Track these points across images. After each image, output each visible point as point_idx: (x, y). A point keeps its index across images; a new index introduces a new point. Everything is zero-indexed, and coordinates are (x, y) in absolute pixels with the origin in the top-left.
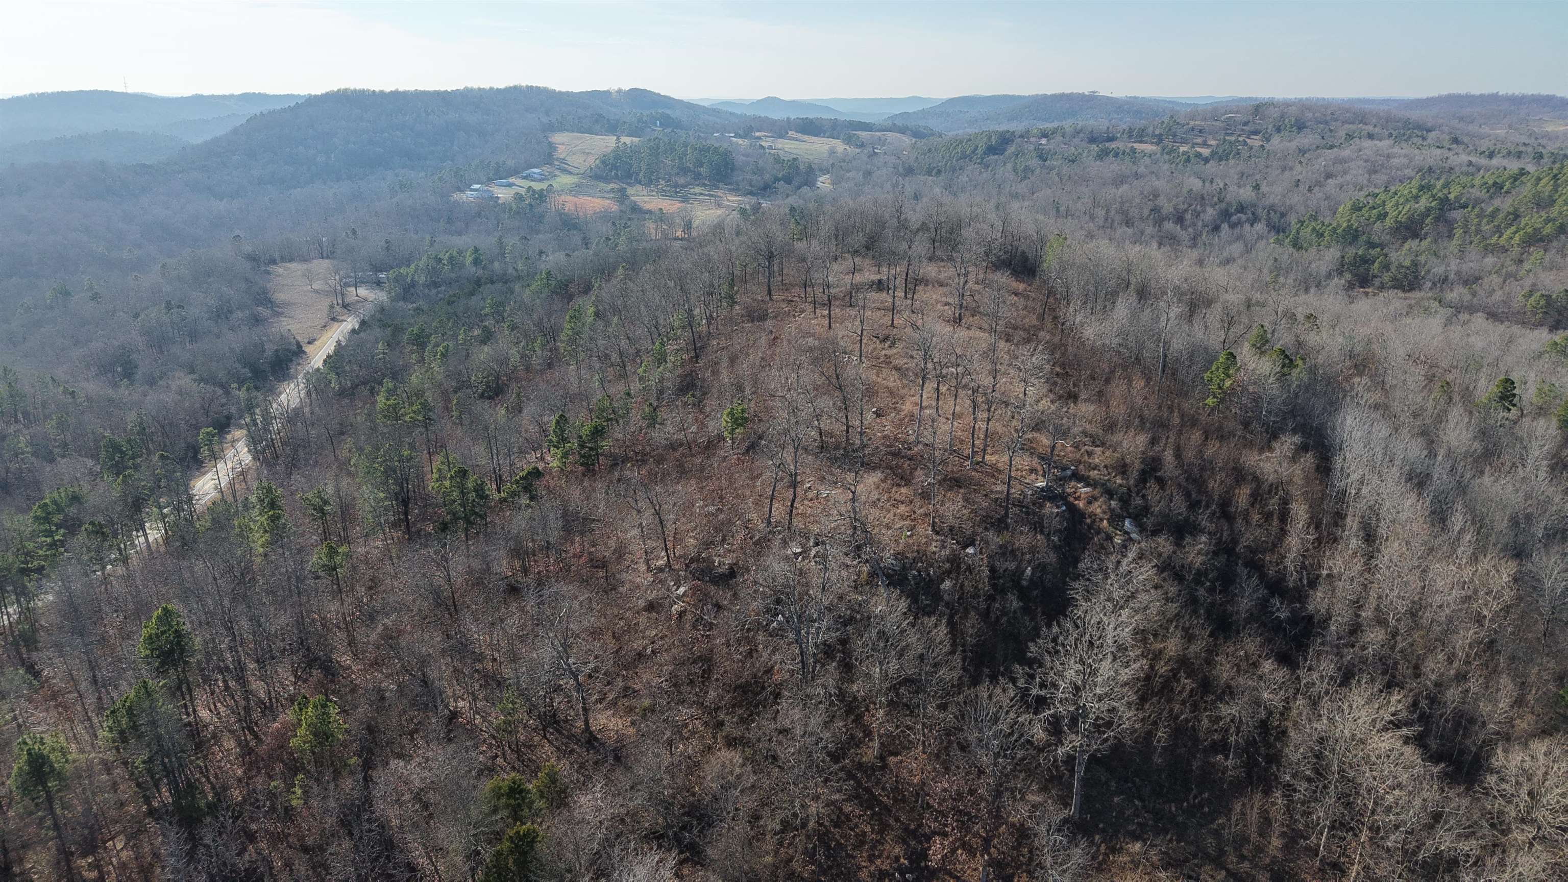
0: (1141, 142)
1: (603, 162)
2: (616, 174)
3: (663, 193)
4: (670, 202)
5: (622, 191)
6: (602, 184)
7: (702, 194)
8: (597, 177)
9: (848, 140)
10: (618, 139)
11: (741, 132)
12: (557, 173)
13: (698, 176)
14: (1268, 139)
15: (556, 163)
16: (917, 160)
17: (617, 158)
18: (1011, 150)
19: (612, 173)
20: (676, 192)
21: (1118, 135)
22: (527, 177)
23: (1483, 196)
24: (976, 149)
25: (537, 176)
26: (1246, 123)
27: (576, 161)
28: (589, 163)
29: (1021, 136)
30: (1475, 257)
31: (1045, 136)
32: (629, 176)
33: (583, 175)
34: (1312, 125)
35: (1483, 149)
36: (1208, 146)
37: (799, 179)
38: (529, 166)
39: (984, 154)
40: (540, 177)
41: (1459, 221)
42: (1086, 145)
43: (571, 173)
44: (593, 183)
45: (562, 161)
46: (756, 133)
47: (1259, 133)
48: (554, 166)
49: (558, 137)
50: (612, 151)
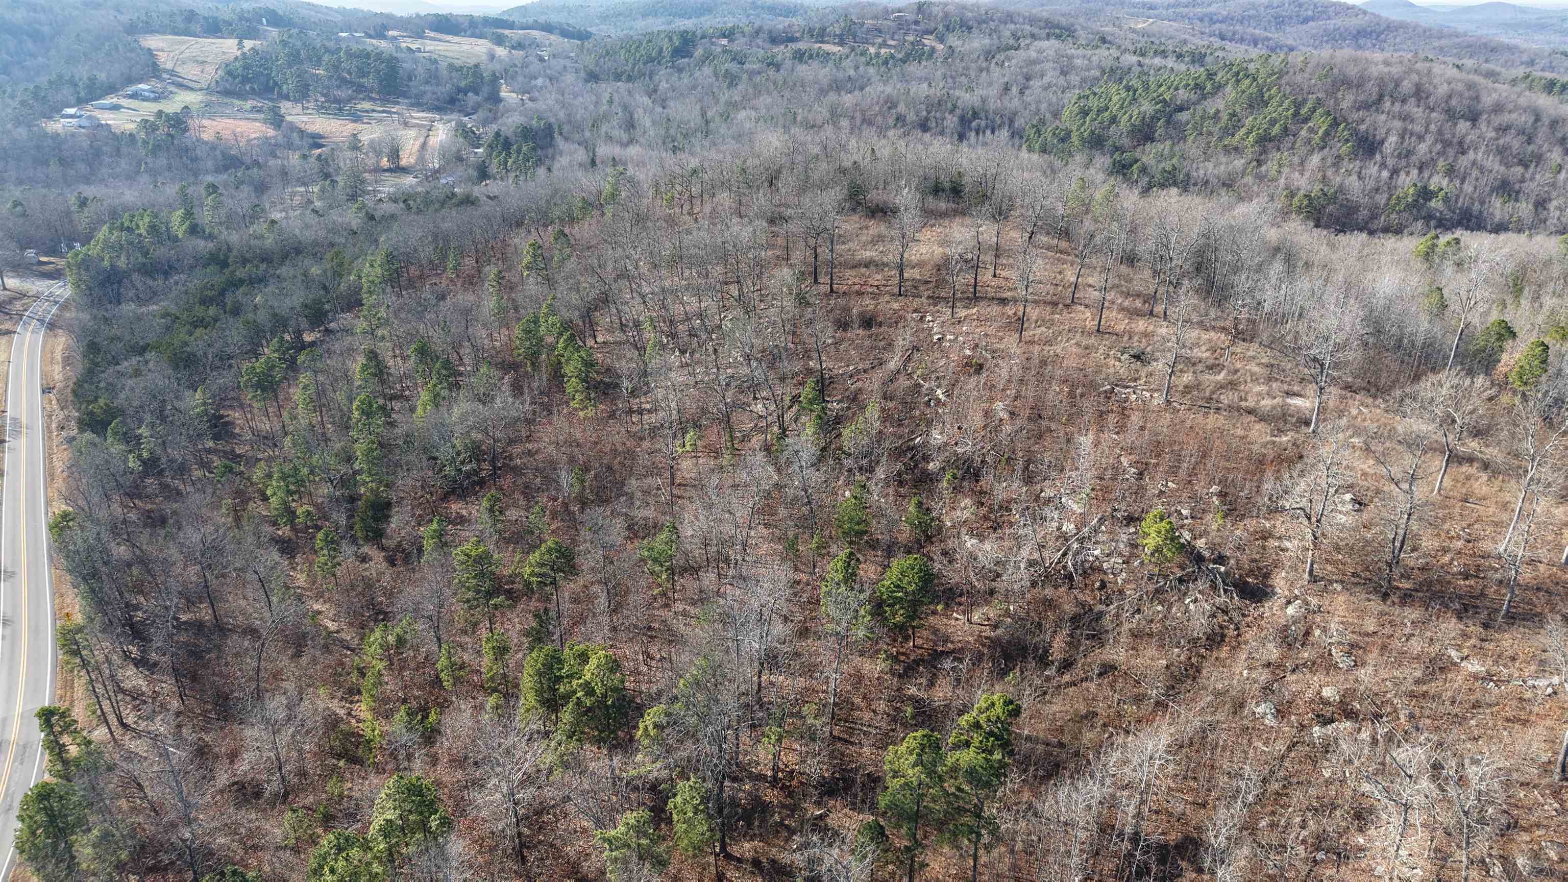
0: (822, 42)
1: (230, 73)
2: (253, 89)
3: (321, 109)
4: (340, 122)
5: (275, 111)
6: (237, 102)
7: (374, 111)
8: (227, 93)
9: (499, 41)
10: (240, 43)
11: (372, 32)
12: (172, 88)
13: (360, 89)
14: (941, 40)
15: (165, 76)
16: (597, 64)
17: (246, 67)
18: (699, 52)
19: (248, 87)
20: (340, 109)
21: (798, 35)
22: (134, 96)
23: (1194, 97)
24: (661, 51)
25: (147, 94)
26: (916, 23)
27: (190, 72)
28: (210, 74)
29: (703, 37)
30: (1224, 160)
31: (724, 36)
32: (271, 90)
33: (208, 90)
34: (975, 25)
35: (1132, 48)
36: (890, 46)
37: (486, 90)
38: (130, 81)
39: (672, 56)
40: (152, 95)
41: (1188, 123)
42: (767, 45)
43: (191, 89)
44: (226, 100)
45: (172, 73)
46: (391, 33)
47: (931, 33)
48: (164, 80)
49: (153, 42)
50: (236, 58)
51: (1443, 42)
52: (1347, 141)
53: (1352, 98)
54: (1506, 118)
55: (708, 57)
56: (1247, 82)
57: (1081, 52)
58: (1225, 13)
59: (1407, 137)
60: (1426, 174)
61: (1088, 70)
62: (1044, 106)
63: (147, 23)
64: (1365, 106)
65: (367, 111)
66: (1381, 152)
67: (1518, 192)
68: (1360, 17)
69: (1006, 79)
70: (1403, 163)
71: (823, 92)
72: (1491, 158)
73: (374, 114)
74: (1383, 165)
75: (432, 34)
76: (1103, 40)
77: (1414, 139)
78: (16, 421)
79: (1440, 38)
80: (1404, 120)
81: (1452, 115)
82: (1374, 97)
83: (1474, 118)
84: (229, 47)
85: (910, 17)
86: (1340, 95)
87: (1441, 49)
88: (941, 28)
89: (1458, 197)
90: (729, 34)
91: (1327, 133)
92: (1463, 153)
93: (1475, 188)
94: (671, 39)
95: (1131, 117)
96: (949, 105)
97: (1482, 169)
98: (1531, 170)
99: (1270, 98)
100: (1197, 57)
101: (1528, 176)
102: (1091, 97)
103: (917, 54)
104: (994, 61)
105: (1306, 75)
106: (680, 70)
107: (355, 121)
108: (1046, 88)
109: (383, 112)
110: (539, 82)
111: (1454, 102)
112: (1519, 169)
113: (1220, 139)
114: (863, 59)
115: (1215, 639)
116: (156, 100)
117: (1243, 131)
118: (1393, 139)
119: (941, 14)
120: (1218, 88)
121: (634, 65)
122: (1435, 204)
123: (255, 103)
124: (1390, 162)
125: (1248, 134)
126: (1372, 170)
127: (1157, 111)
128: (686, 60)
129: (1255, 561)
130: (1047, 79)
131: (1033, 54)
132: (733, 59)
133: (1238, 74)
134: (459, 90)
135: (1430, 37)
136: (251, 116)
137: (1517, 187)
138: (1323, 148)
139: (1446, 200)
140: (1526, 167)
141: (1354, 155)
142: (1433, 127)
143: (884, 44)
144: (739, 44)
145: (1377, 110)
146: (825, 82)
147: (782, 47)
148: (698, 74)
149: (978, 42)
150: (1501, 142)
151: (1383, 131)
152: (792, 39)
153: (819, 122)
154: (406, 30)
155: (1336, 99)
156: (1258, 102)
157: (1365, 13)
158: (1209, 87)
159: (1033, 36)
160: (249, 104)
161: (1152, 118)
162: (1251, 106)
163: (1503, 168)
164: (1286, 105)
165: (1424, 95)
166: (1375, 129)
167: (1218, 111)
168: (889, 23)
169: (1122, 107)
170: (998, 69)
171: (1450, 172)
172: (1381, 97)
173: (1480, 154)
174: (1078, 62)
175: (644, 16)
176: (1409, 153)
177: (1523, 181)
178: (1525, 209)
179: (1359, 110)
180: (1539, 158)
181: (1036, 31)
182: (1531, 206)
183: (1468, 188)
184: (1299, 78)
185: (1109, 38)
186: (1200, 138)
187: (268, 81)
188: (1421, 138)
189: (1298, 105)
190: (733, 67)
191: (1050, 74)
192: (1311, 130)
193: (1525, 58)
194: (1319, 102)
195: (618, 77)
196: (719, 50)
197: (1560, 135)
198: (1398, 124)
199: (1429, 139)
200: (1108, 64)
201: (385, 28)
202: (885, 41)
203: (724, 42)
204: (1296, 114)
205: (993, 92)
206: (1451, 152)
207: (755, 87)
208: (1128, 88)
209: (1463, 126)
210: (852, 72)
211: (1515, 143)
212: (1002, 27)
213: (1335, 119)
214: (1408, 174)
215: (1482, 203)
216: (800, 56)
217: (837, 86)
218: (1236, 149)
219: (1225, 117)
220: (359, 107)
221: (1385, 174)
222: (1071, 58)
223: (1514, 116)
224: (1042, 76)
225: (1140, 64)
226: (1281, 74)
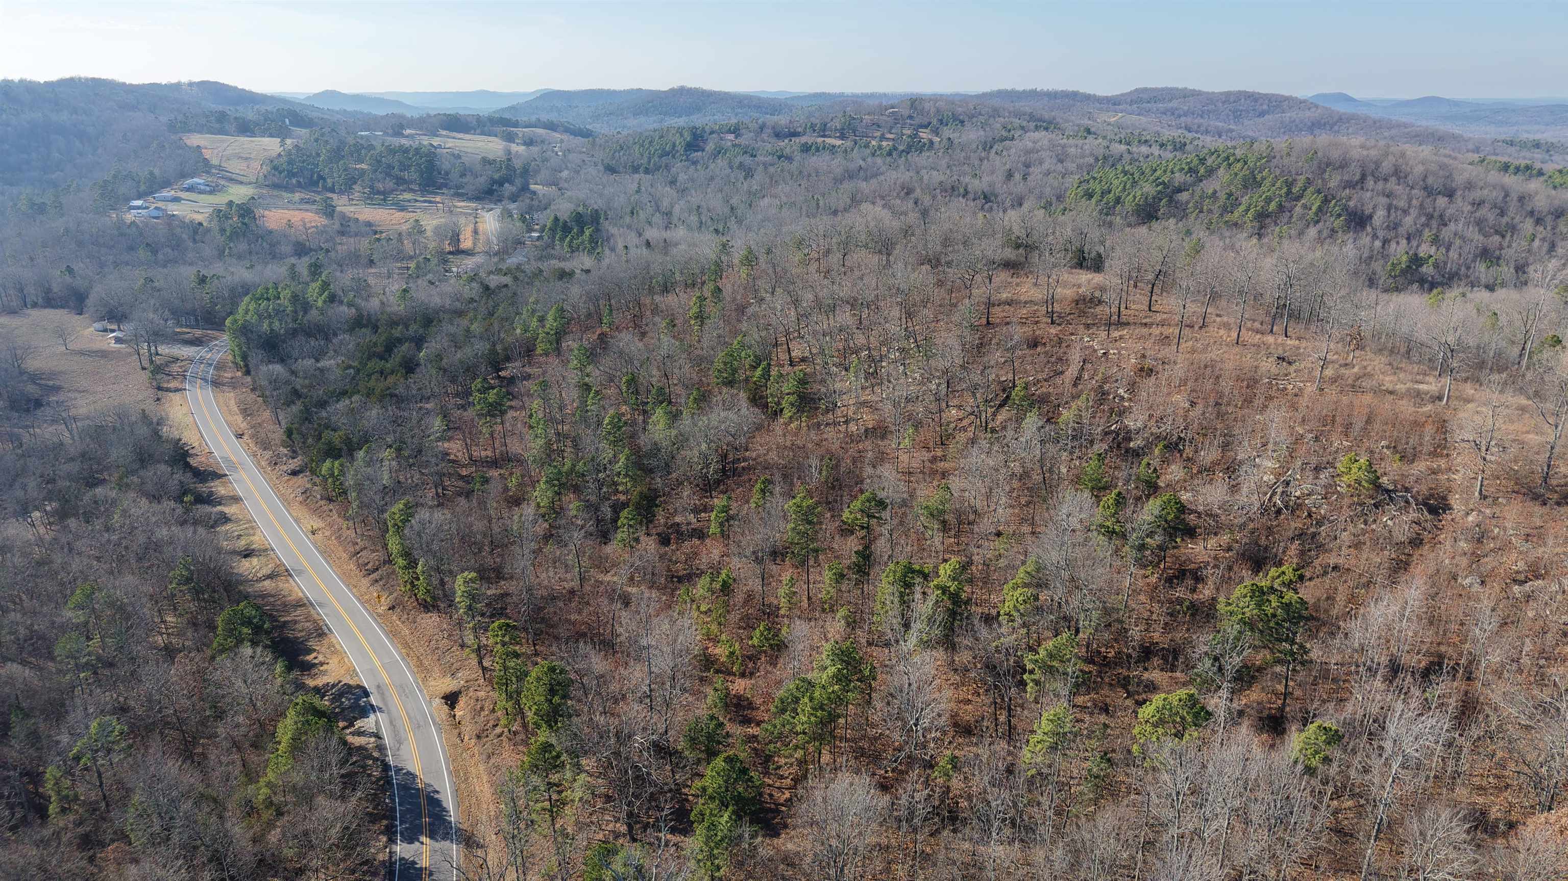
0: (824, 136)
1: (275, 168)
3: (367, 200)
4: (387, 211)
5: (324, 202)
6: (286, 194)
7: (417, 201)
8: (276, 186)
9: (510, 138)
10: (281, 141)
11: (395, 131)
12: (222, 182)
13: (400, 181)
14: (936, 132)
15: (214, 171)
16: (613, 158)
17: (290, 162)
18: (710, 147)
19: (294, 181)
20: (385, 200)
21: (799, 130)
22: (190, 189)
23: (1189, 179)
24: (674, 145)
25: (202, 187)
26: (911, 117)
27: (235, 167)
28: (256, 169)
29: (712, 133)
30: (1227, 234)
31: (730, 131)
32: (316, 184)
33: (257, 184)
34: (966, 119)
35: (1117, 138)
36: (888, 139)
37: (518, 182)
38: (183, 176)
39: (686, 150)
40: (208, 189)
41: (1187, 203)
42: (773, 140)
43: (241, 183)
44: (275, 193)
45: (220, 168)
46: (408, 132)
47: (926, 127)
48: (214, 174)
49: (195, 140)
50: (279, 155)
51: (1394, 132)
52: (1339, 215)
53: (1339, 178)
54: (1477, 195)
55: (719, 152)
56: (1239, 165)
57: (1071, 141)
58: (1186, 108)
59: (1393, 211)
60: (1414, 243)
61: (1083, 156)
62: (1048, 190)
63: (185, 123)
64: (1349, 185)
65: (409, 201)
66: (1371, 225)
67: (1499, 258)
68: (1313, 110)
69: (1008, 167)
70: (1392, 234)
71: (838, 181)
72: (1471, 228)
73: (418, 204)
74: (1375, 237)
75: (444, 133)
76: (1089, 131)
77: (1399, 212)
78: (226, 460)
79: (1389, 128)
80: (1388, 196)
81: (1429, 191)
82: (1357, 177)
83: (1450, 194)
84: (271, 145)
85: (906, 112)
86: (1326, 176)
87: (1392, 138)
88: (935, 122)
89: (1445, 263)
90: (736, 131)
91: (1320, 209)
92: (1446, 225)
93: (1460, 255)
94: (682, 135)
95: (1135, 197)
96: (962, 190)
97: (1463, 238)
98: (1508, 238)
99: (1263, 179)
100: (1178, 146)
101: (1505, 244)
102: (1091, 181)
103: (915, 146)
104: (993, 151)
105: (1293, 159)
106: (695, 163)
107: (402, 210)
108: (1048, 173)
109: (425, 201)
110: (565, 174)
111: (1430, 181)
112: (1497, 238)
113: (1222, 215)
114: (868, 151)
115: (1416, 542)
116: (211, 193)
117: (1242, 208)
118: (1380, 214)
119: (933, 110)
120: (1211, 172)
121: (650, 159)
122: (1427, 270)
123: (303, 195)
124: (1381, 234)
125: (1247, 210)
126: (1365, 240)
127: (1160, 192)
128: (699, 153)
129: (1431, 489)
130: (1046, 166)
131: (1030, 145)
132: (745, 152)
133: (1228, 158)
134: (494, 182)
135: (1380, 127)
136: (301, 207)
137: (1497, 253)
138: (1317, 222)
139: (1436, 266)
140: (1503, 237)
141: (1347, 228)
142: (1414, 202)
143: (883, 138)
144: (746, 139)
145: (1362, 188)
146: (839, 171)
147: (786, 141)
148: (712, 166)
149: (971, 135)
150: (1478, 214)
151: (1371, 206)
152: (795, 134)
153: (841, 208)
154: (421, 129)
155: (1323, 180)
156: (1252, 182)
157: (1317, 107)
158: (1202, 171)
159: (1022, 128)
160: (297, 196)
161: (1154, 198)
162: (1245, 187)
163: (1481, 238)
164: (1278, 185)
165: (1402, 175)
166: (1363, 205)
167: (1215, 192)
168: (884, 118)
169: (1124, 189)
170: (998, 158)
171: (1436, 241)
172: (1363, 178)
173: (1461, 225)
174: (1072, 150)
175: (635, 114)
176: (1396, 226)
177: (1501, 248)
178: (1507, 271)
179: (1344, 188)
180: (1513, 228)
181: (1024, 124)
182: (1512, 270)
183: (1453, 254)
184: (1286, 161)
185: (1093, 130)
186: (1201, 215)
187: (312, 176)
188: (1405, 212)
189: (1290, 185)
190: (747, 160)
191: (1048, 161)
192: (1305, 207)
193: (1471, 146)
194: (1309, 182)
195: (636, 169)
196: (729, 144)
197: (1529, 209)
198: (1383, 200)
199: (1414, 212)
200: (1101, 152)
201: (402, 127)
202: (883, 135)
203: (731, 137)
204: (1289, 192)
205: (999, 177)
206: (1434, 224)
207: (771, 178)
208: (1125, 173)
209: (1442, 201)
210: (862, 163)
211: (1491, 217)
212: (992, 120)
213: (1326, 196)
214: (1398, 243)
215: (1468, 268)
216: (806, 149)
217: (850, 175)
218: (1236, 224)
219: (1222, 196)
220: (401, 197)
221: (1378, 244)
222: (1064, 147)
223: (1486, 192)
224: (1041, 164)
225: (1129, 152)
226: (1270, 158)
